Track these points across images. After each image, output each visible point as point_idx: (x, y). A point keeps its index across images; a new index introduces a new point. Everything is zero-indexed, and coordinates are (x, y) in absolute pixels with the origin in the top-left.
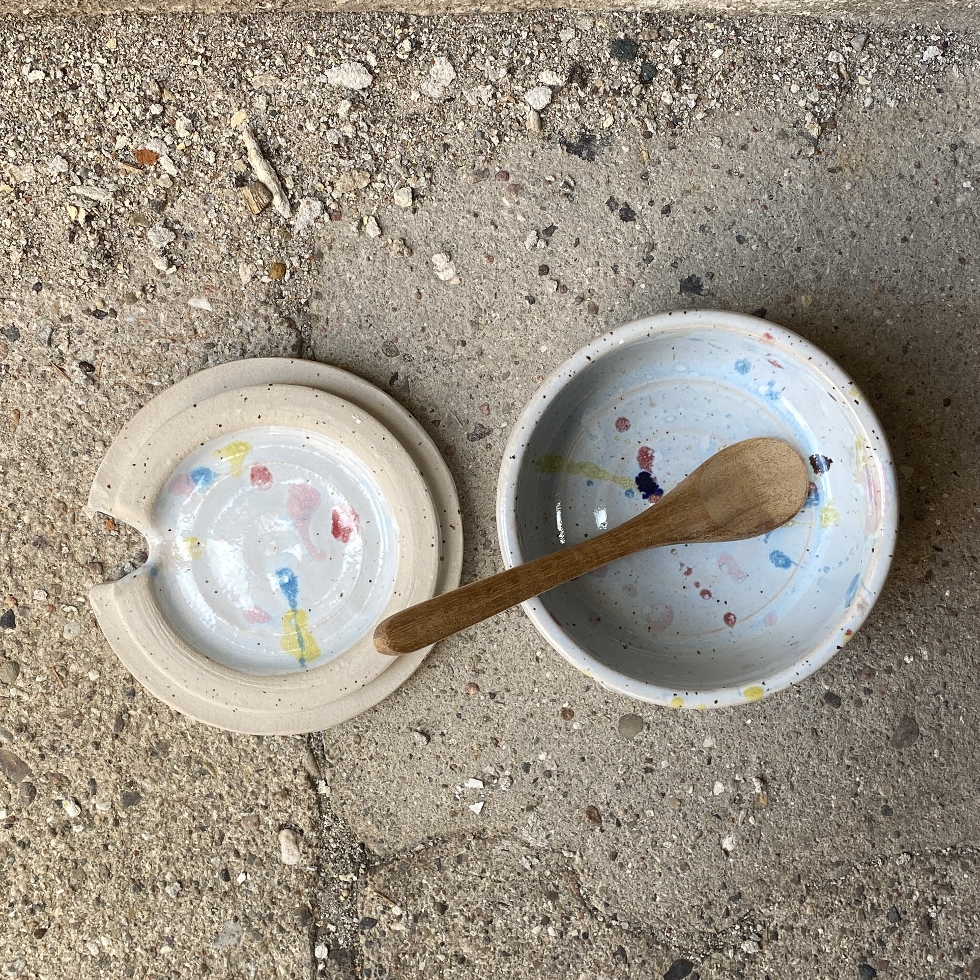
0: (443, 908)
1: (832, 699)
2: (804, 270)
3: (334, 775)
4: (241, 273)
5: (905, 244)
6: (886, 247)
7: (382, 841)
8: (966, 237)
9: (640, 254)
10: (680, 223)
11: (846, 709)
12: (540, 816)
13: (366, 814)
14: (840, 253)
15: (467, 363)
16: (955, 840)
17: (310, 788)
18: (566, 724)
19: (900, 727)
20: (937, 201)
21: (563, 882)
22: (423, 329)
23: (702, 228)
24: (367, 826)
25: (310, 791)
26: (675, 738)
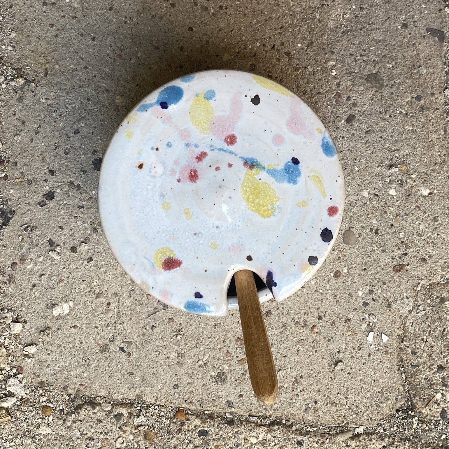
0: (441, 368)
1: (350, 119)
2: (101, 98)
3: (353, 422)
4: (44, 433)
5: (96, 39)
6: (96, 50)
7: (397, 399)
8: (98, 5)
9: (74, 191)
10: (61, 165)
11: (357, 112)
12: (395, 301)
13: (379, 406)
14: (95, 76)
15: (121, 303)
16: (440, 63)
17: (359, 438)
18: (343, 276)
19: (371, 84)
20: (74, 18)
21: (435, 293)
22: (96, 327)
23: (66, 153)
24: (386, 407)
25: (361, 438)
26: (360, 213)
